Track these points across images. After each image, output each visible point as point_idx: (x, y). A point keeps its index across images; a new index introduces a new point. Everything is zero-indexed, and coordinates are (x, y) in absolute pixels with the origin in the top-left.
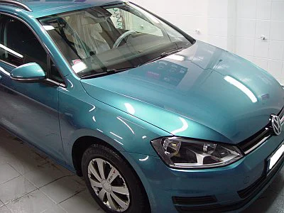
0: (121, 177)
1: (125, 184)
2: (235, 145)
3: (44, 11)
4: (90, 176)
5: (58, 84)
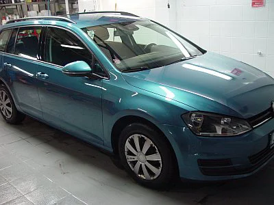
0: (153, 145)
1: (157, 151)
2: (245, 119)
4: (126, 153)
5: (102, 77)
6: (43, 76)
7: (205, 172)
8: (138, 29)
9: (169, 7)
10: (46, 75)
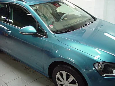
0: (75, 80)
1: (77, 83)
3: (32, 2)
4: (56, 79)
5: (43, 36)
6: (9, 32)
8: (60, 5)
10: (10, 32)
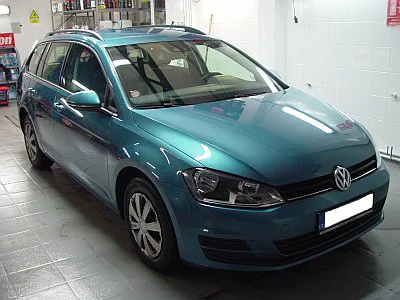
5: (112, 113)
6: (60, 109)
7: (209, 255)
9: (296, 22)
10: (62, 107)
